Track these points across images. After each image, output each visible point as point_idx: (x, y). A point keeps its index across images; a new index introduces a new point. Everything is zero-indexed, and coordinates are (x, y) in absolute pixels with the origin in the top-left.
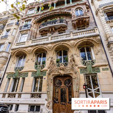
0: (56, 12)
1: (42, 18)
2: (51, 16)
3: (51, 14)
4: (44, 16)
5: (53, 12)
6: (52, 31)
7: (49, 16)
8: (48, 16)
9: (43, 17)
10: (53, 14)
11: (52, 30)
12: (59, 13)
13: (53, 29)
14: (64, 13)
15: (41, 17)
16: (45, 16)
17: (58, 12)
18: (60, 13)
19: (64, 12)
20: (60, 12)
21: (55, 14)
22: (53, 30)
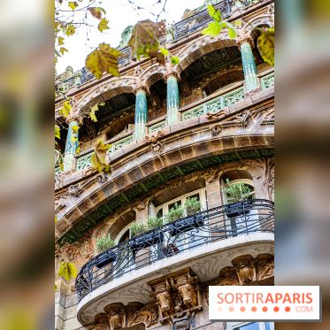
0: (187, 150)
1: (92, 205)
2: (154, 177)
3: (156, 169)
4: (104, 189)
5: (168, 148)
6: (172, 304)
7: (145, 181)
8: (130, 182)
9: (93, 196)
10: (169, 163)
11: (174, 294)
12: (213, 150)
13: (184, 289)
14: (250, 144)
15: (83, 205)
16: (110, 186)
17: (202, 146)
18: (221, 148)
19: (243, 139)
20: (215, 142)
21: (184, 158)
22: (186, 298)
